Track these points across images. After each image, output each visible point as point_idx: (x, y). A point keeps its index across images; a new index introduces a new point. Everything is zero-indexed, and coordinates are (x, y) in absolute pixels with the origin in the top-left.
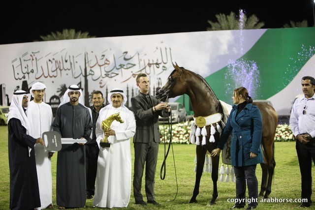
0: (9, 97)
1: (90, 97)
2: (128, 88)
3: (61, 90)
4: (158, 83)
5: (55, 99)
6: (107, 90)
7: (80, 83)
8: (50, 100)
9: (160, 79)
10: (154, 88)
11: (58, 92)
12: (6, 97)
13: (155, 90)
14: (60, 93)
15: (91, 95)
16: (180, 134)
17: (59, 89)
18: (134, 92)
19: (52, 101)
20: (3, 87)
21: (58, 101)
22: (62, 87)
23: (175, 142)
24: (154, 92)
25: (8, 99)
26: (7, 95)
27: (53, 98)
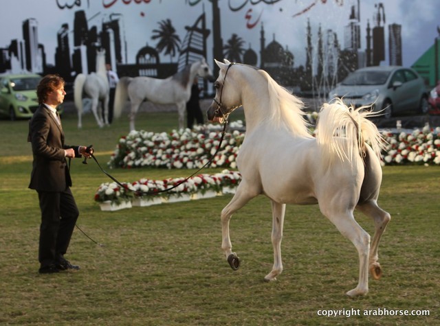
0: (46, 51)
1: (225, 51)
2: (309, 28)
3: (162, 34)
4: (376, 16)
5: (147, 56)
6: (262, 33)
7: (203, 17)
8: (138, 57)
9: (381, 5)
10: (368, 30)
11: (154, 38)
12: (40, 50)
13: (371, 34)
14: (158, 41)
15: (227, 47)
16: (159, 148)
17: (155, 31)
18: (324, 38)
19: (142, 61)
20: (31, 25)
21: (154, 61)
22: (163, 27)
23: (148, 163)
24: (368, 38)
25: (44, 56)
26: (41, 46)
27: (142, 52)
